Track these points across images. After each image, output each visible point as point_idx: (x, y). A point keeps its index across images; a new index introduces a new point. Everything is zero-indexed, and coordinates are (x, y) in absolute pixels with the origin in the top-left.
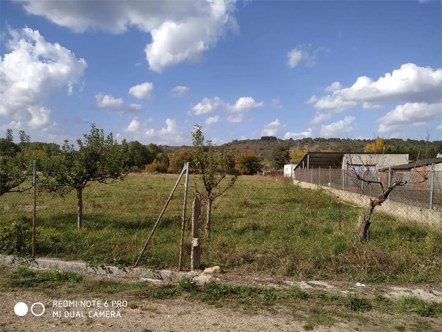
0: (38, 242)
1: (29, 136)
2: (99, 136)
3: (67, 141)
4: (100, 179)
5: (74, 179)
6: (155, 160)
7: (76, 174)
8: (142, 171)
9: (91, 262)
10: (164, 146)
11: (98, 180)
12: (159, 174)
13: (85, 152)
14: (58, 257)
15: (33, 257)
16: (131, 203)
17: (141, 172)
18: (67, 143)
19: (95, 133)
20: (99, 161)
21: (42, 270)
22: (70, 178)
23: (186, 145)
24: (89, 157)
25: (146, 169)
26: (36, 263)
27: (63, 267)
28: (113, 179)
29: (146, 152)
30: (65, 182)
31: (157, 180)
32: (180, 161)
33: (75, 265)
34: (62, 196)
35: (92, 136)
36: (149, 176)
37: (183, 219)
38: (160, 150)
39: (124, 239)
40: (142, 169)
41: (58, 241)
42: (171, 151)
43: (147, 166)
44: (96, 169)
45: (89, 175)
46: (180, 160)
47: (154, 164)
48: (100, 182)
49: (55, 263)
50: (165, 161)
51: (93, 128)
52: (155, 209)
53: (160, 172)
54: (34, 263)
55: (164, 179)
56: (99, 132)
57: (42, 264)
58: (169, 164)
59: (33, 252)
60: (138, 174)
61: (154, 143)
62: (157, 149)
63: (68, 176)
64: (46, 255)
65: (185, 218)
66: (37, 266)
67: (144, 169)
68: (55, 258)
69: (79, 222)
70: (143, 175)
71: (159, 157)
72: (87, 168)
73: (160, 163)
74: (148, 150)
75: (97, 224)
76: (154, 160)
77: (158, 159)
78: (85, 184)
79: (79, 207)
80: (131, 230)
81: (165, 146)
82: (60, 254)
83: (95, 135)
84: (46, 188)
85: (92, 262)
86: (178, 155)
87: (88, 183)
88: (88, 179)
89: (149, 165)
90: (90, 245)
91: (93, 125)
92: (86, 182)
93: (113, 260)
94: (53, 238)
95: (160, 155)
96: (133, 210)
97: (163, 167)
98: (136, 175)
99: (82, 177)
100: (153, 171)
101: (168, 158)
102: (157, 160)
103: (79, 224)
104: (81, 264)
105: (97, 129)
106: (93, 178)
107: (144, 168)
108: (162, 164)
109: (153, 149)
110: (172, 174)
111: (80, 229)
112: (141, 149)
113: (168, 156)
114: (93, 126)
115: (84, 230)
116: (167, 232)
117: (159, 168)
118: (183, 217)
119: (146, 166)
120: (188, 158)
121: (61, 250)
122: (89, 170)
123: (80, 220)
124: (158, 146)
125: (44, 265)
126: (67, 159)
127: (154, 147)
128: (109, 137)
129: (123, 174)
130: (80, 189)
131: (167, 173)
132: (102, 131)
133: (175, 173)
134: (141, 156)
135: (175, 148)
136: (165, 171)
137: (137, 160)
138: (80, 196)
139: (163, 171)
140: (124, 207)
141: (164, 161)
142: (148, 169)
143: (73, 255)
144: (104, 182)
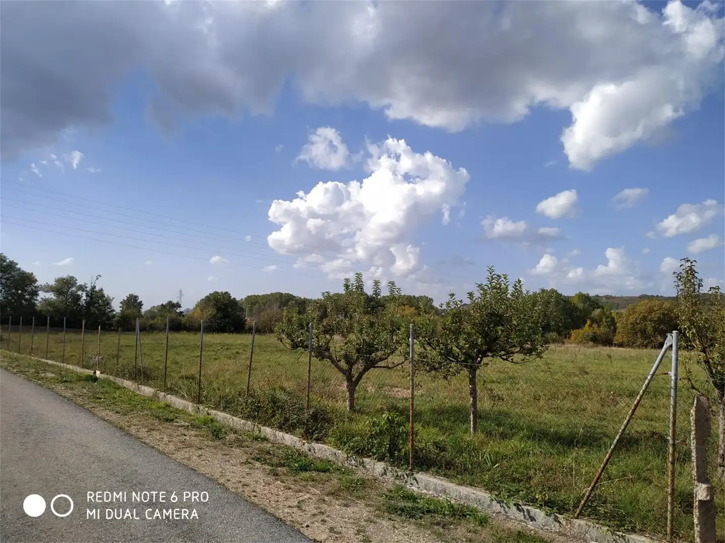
0: (416, 446)
1: (400, 289)
2: (501, 285)
3: (452, 295)
4: (504, 355)
5: (464, 354)
6: (589, 322)
7: (467, 346)
8: (565, 341)
9: (497, 493)
10: (604, 296)
11: (501, 356)
12: (597, 346)
13: (479, 311)
14: (445, 475)
15: (411, 470)
16: (554, 397)
17: (563, 343)
18: (453, 298)
19: (493, 281)
20: (503, 325)
21: (426, 494)
22: (458, 350)
23: (649, 294)
24: (486, 319)
25: (572, 338)
26: (415, 481)
27: (455, 495)
28: (525, 356)
29: (570, 308)
30: (451, 357)
31: (595, 359)
32: (639, 324)
33: (472, 495)
34: (445, 378)
35: (490, 286)
36: (579, 351)
37: (671, 442)
38: (597, 304)
39: (549, 462)
40: (566, 338)
41: (443, 449)
42: (618, 305)
43: (574, 333)
44: (497, 338)
45: (486, 347)
46: (638, 322)
47: (587, 330)
48: (504, 360)
49: (442, 485)
50: (607, 325)
51: (491, 274)
52: (598, 413)
53: (600, 343)
54: (412, 480)
55: (610, 357)
56: (500, 280)
57: (423, 484)
58: (615, 329)
59: (411, 462)
60: (559, 346)
61: (584, 292)
62: (592, 302)
63: (455, 348)
64: (429, 471)
65: (674, 439)
66: (417, 485)
67: (569, 338)
68: (442, 478)
69: (472, 423)
70: (567, 347)
71: (596, 317)
72: (483, 337)
73: (599, 326)
74: (574, 304)
75: (501, 429)
76: (585, 322)
77: (593, 321)
78: (480, 362)
79: (472, 399)
80: (559, 447)
81: (608, 297)
82: (449, 473)
83: (494, 284)
84: (425, 364)
85: (499, 494)
86: (634, 313)
87: (485, 360)
88: (484, 355)
89: (577, 330)
90: (494, 463)
91: (490, 269)
92: (482, 359)
93: (534, 497)
94: (436, 444)
95: (597, 312)
96: (558, 411)
97: (605, 334)
98: (556, 348)
99: (475, 350)
100: (585, 341)
101: (613, 319)
102: (592, 323)
103: (472, 426)
104: (483, 495)
105: (498, 276)
106: (492, 352)
107: (568, 336)
108: (602, 330)
109: (584, 302)
110: (623, 347)
111: (474, 434)
112: (562, 302)
113: (613, 315)
114: (491, 271)
115: (481, 436)
116: (632, 461)
117: (597, 337)
118: (669, 438)
119: (572, 332)
120: (655, 319)
121: (449, 465)
122: (486, 339)
123: (474, 420)
124: (593, 297)
125: (427, 486)
126: (453, 323)
127: (585, 298)
128: (516, 286)
129: (541, 348)
130: (473, 370)
131: (612, 345)
132: (505, 278)
133: (628, 346)
134: (561, 315)
135: (625, 300)
136: (608, 342)
137: (555, 321)
138: (472, 381)
139: (606, 341)
140: (542, 402)
141: (605, 324)
142: (576, 338)
143: (467, 477)
144: (510, 359)
